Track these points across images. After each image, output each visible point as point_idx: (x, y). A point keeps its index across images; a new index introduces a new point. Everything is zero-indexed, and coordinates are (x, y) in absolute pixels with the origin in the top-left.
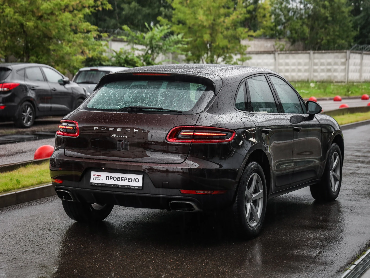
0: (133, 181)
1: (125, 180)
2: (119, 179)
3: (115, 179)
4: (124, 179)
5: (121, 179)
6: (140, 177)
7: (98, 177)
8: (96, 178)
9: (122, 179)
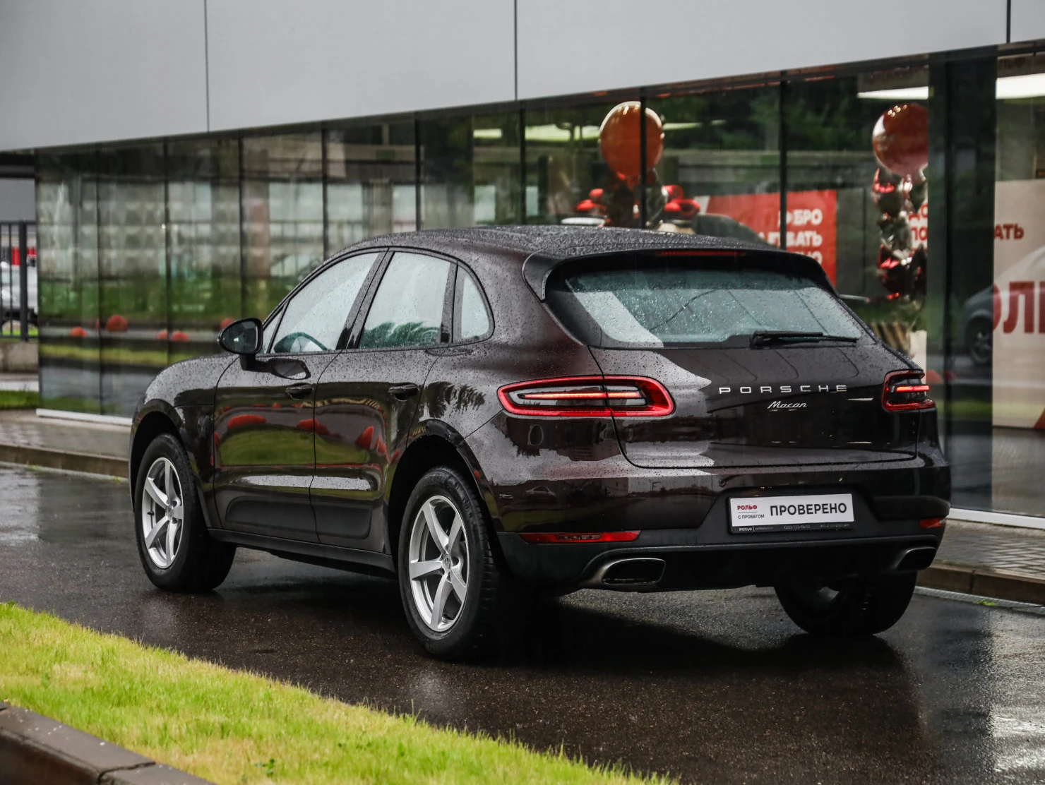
0: (833, 511)
1: (816, 510)
2: (803, 509)
3: (792, 510)
4: (813, 507)
5: (805, 509)
6: (847, 499)
7: (749, 510)
8: (745, 514)
9: (808, 509)
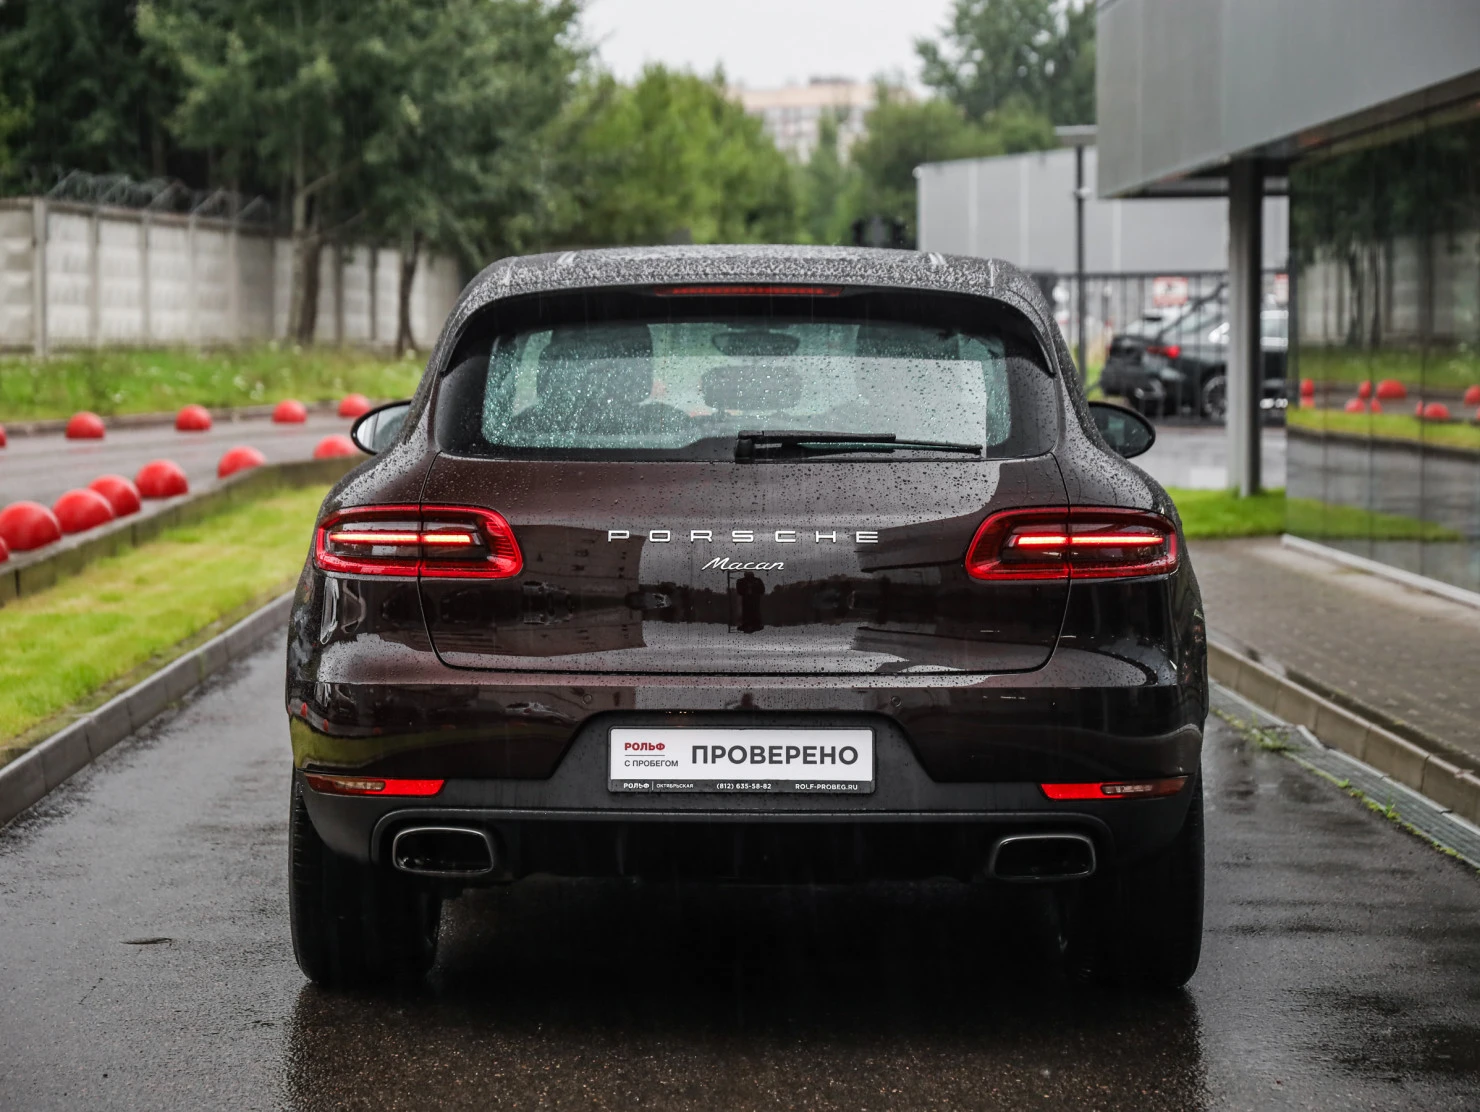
0: (828, 760)
1: (789, 757)
2: (761, 755)
3: (737, 755)
4: (783, 752)
5: (766, 754)
6: (862, 740)
7: (648, 752)
8: (638, 759)
9: (772, 755)
